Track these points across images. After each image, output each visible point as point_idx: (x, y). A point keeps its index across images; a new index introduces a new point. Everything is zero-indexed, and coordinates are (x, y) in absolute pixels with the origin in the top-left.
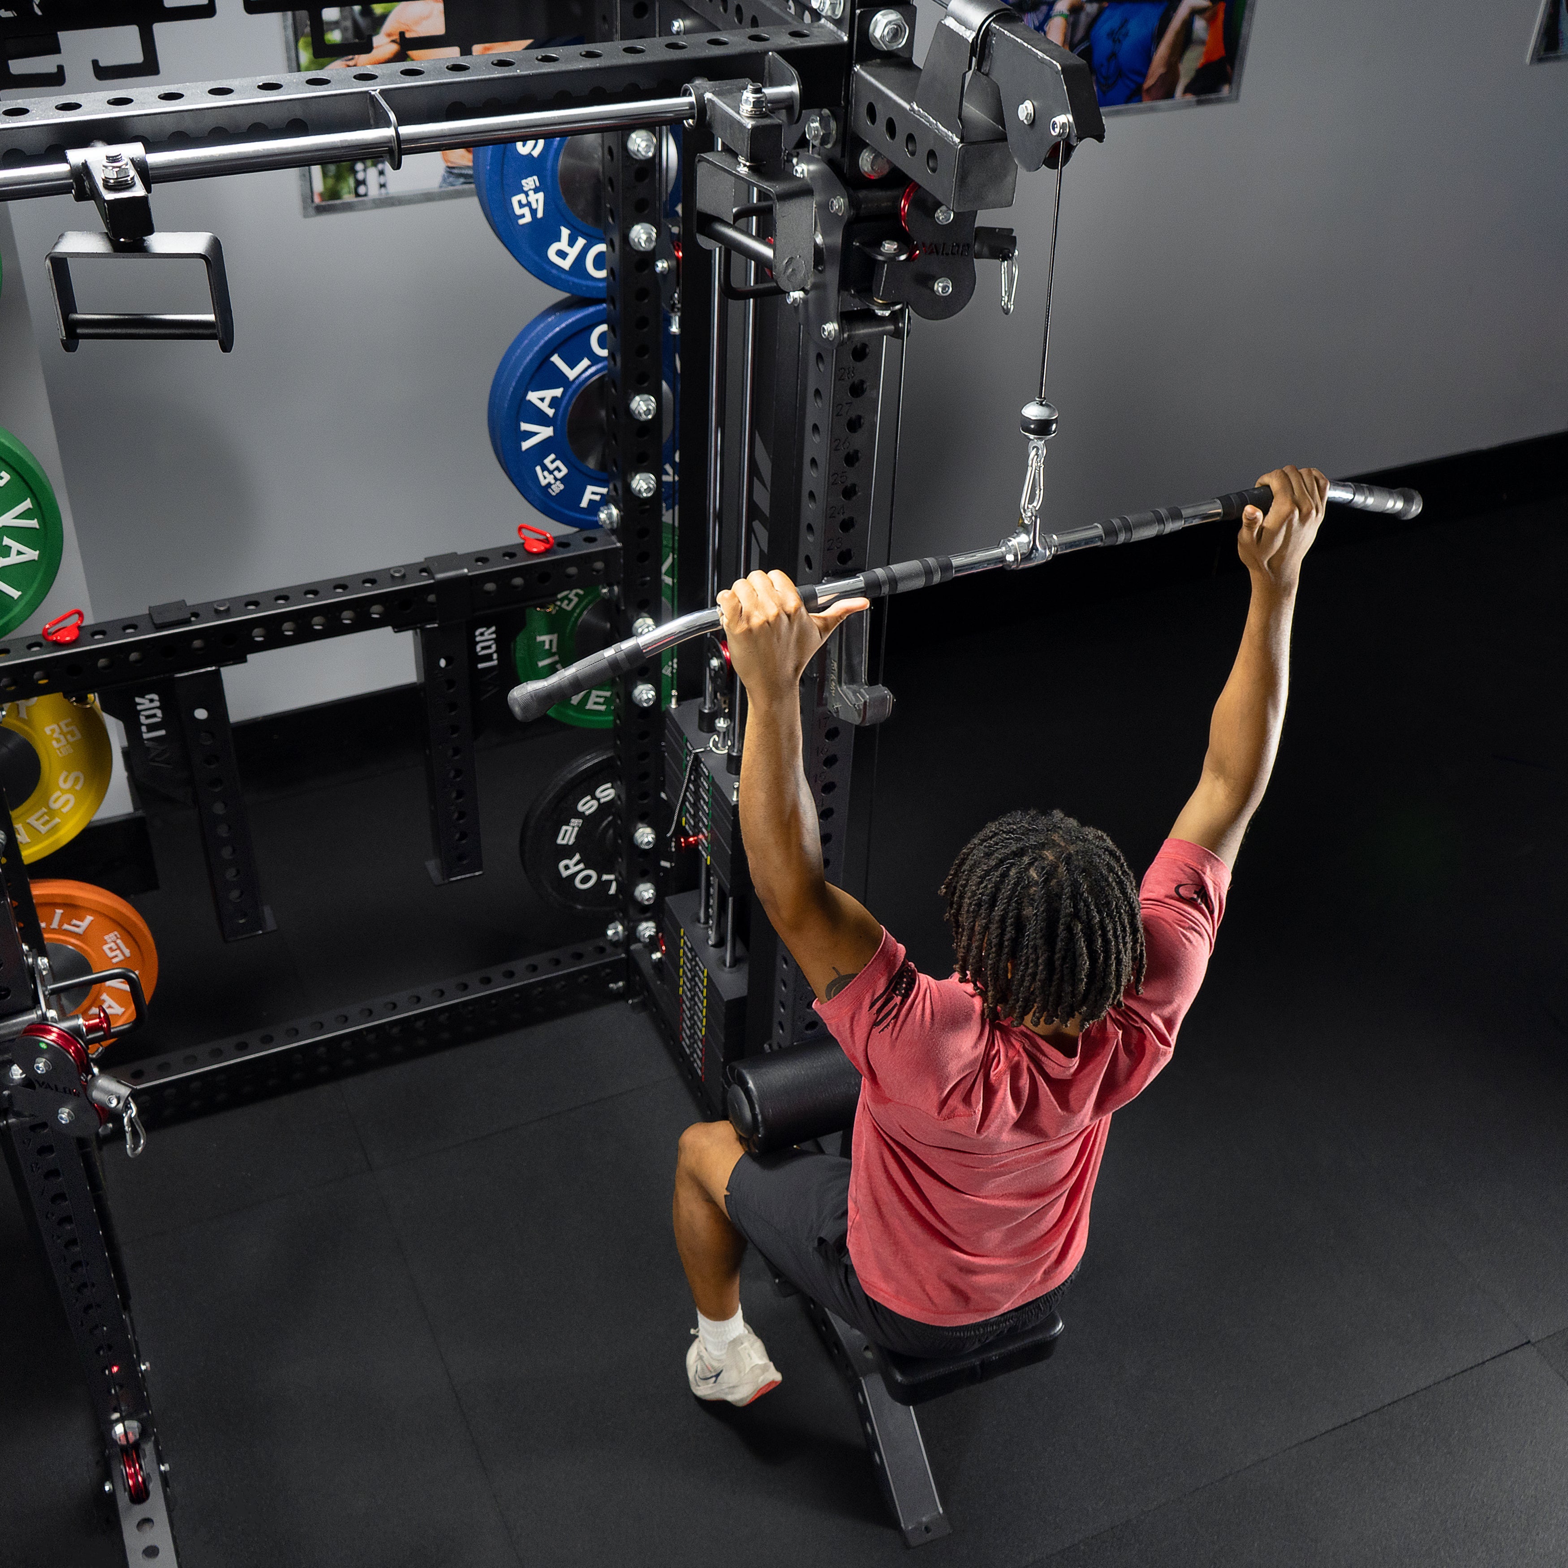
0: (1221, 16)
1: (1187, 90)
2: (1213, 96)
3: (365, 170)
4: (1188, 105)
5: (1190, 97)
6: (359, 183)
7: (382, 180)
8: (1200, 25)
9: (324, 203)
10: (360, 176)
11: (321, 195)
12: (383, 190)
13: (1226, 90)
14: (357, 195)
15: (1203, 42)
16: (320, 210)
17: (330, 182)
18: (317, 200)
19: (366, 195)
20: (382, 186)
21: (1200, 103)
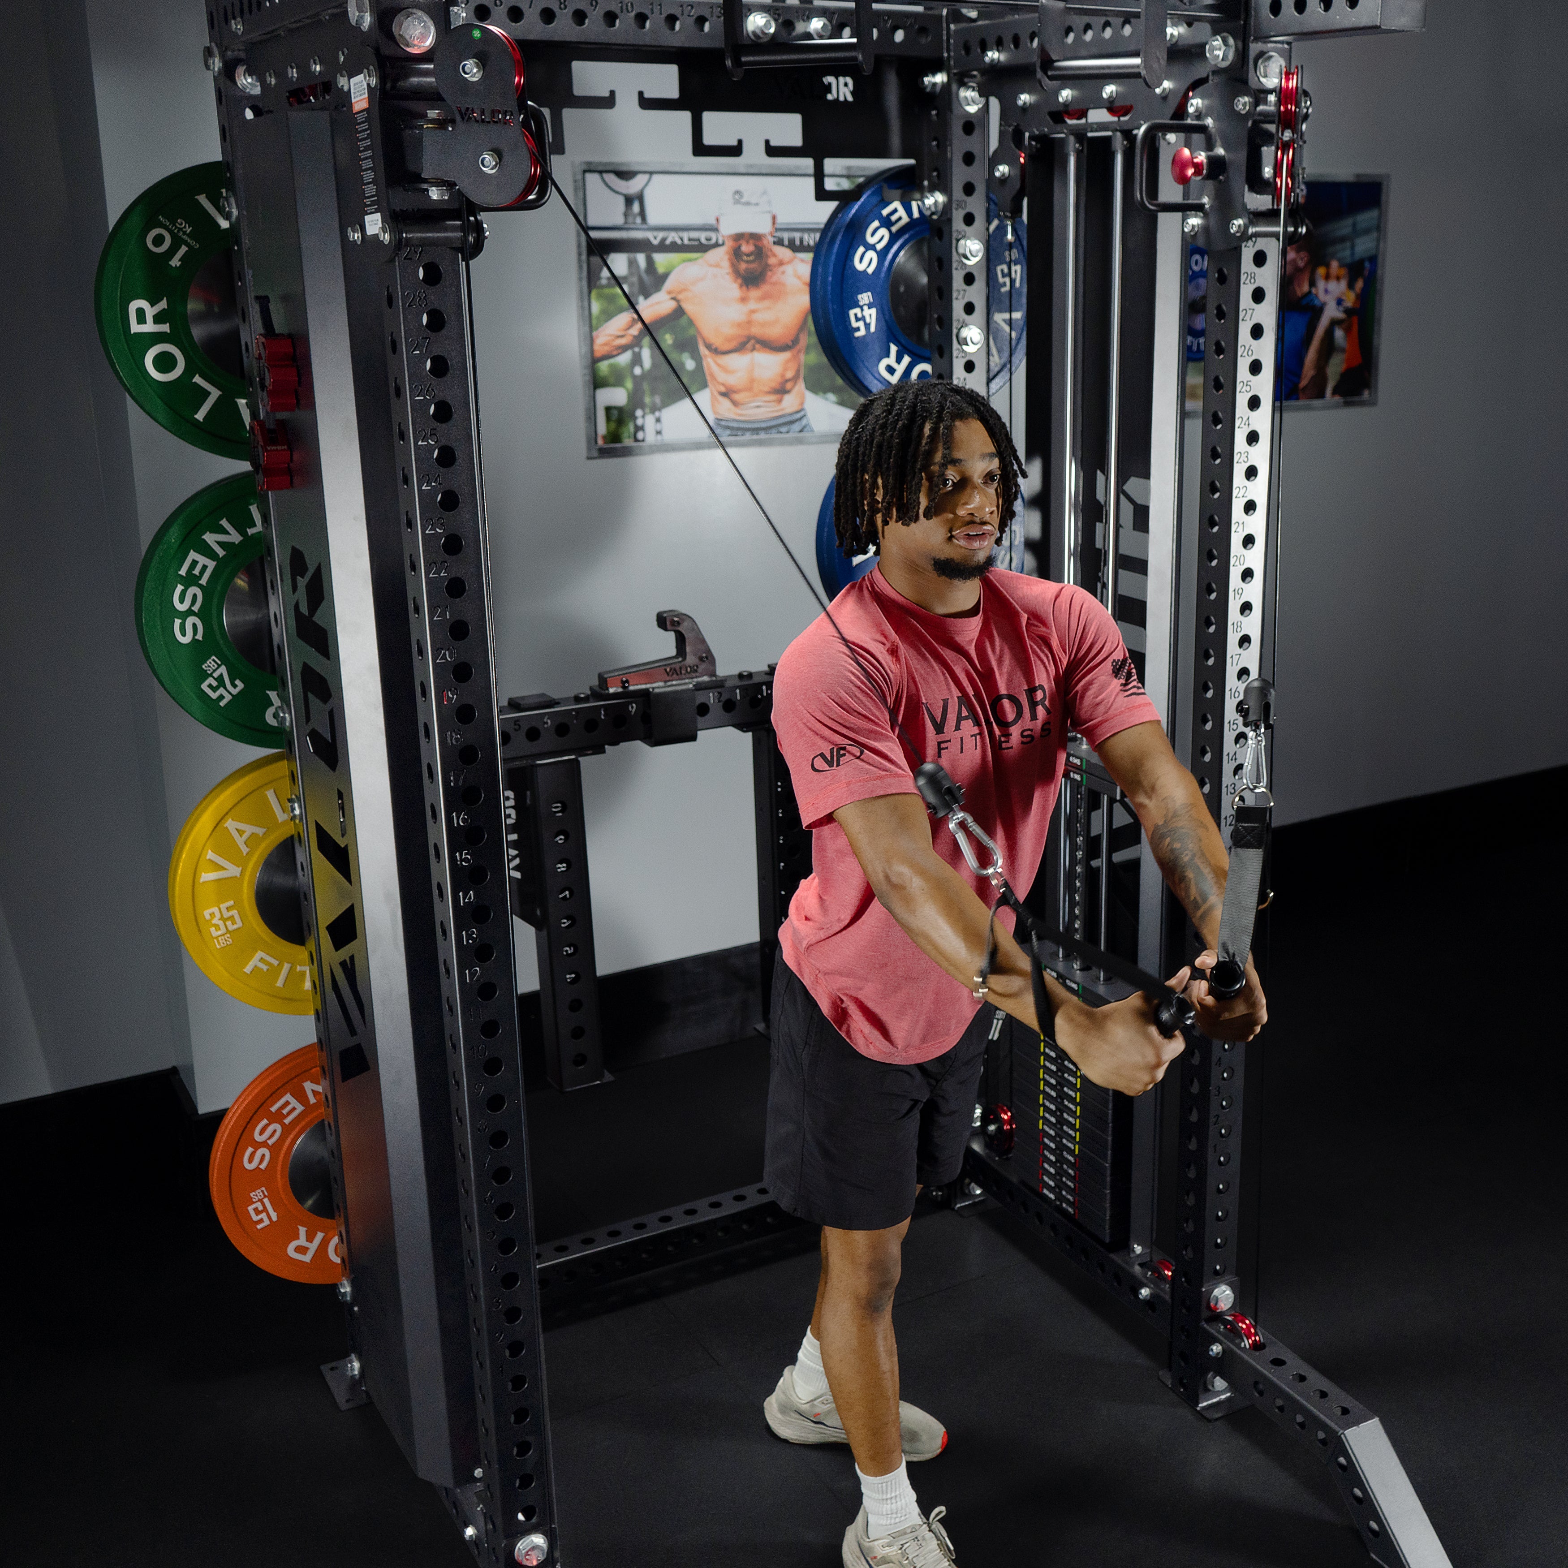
0: (1355, 328)
1: (1335, 392)
2: (1356, 399)
3: (643, 417)
4: (1336, 406)
5: (1337, 398)
6: (639, 428)
7: (658, 427)
8: (1339, 334)
9: (606, 446)
10: (639, 422)
11: (604, 437)
12: (659, 437)
13: (1366, 394)
14: (636, 440)
15: (1343, 350)
16: (604, 453)
17: (613, 425)
18: (600, 442)
19: (643, 441)
20: (659, 433)
21: (1347, 404)
